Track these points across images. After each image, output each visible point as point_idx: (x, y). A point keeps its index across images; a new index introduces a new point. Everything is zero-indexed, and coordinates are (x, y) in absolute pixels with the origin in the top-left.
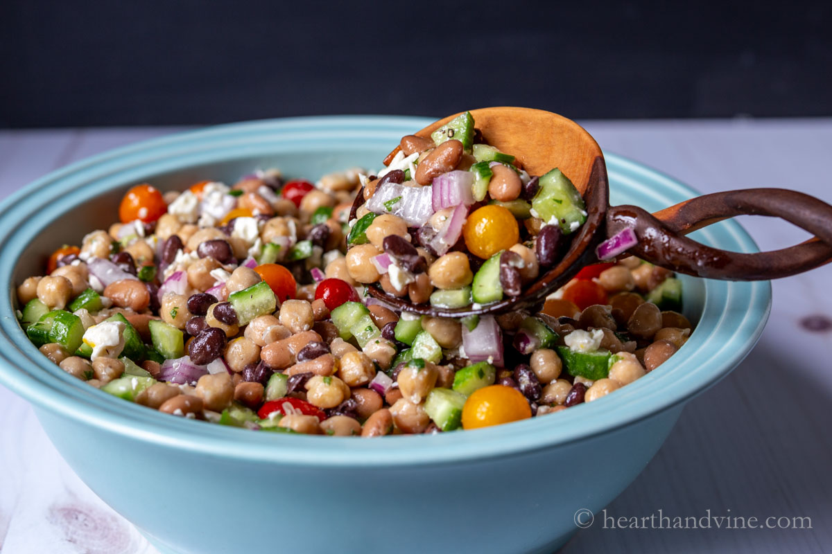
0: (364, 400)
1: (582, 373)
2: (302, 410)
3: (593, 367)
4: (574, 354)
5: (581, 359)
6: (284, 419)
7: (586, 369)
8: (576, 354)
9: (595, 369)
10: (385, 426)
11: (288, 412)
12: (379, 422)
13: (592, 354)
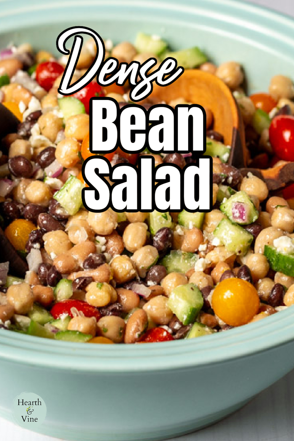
0: (126, 299)
1: (282, 270)
2: (84, 313)
3: (290, 266)
4: (279, 254)
5: (283, 259)
6: (72, 321)
7: (285, 267)
8: (280, 255)
9: (291, 268)
10: (143, 324)
11: (75, 315)
12: (138, 321)
13: (291, 256)
